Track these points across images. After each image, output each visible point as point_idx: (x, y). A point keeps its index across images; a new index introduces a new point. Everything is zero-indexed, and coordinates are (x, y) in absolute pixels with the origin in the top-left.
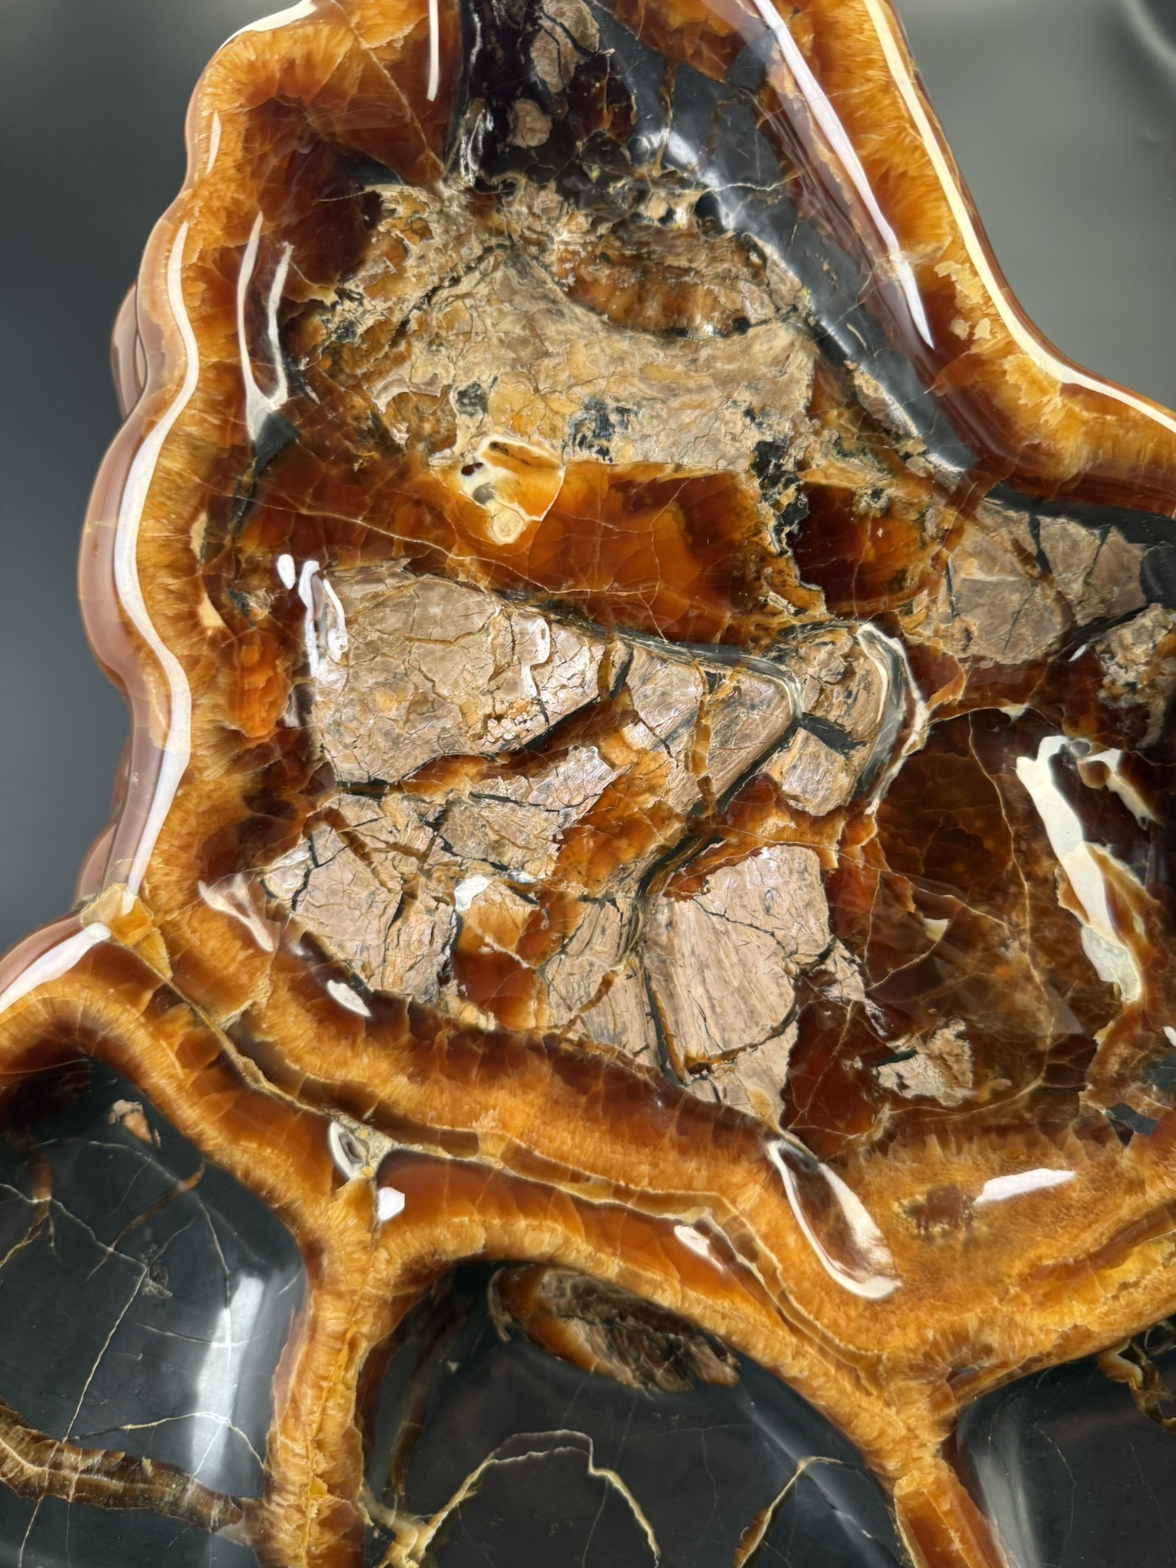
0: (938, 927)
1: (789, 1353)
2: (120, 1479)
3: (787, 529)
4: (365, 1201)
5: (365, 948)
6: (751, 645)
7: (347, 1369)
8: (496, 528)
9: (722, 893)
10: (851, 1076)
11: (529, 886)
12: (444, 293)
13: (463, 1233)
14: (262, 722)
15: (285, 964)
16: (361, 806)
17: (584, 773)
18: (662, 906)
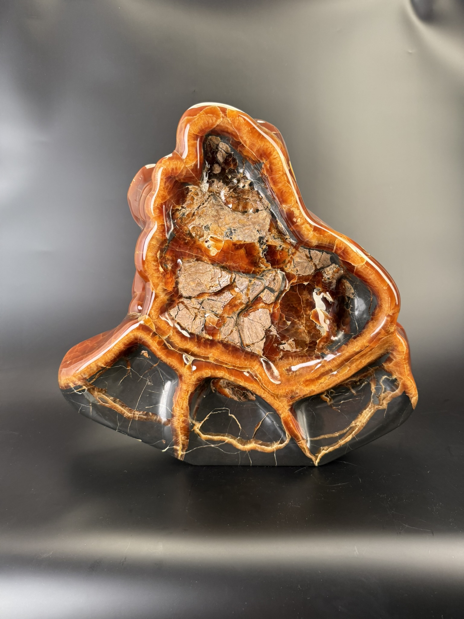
0: (289, 323)
1: (263, 393)
2: (146, 416)
3: (264, 253)
4: (190, 368)
5: (188, 325)
6: (257, 273)
7: (187, 396)
8: (212, 253)
9: (252, 316)
10: (275, 347)
11: (218, 314)
12: (201, 207)
13: (207, 373)
14: (171, 287)
15: (175, 328)
16: (188, 301)
17: (227, 296)
18: (242, 318)
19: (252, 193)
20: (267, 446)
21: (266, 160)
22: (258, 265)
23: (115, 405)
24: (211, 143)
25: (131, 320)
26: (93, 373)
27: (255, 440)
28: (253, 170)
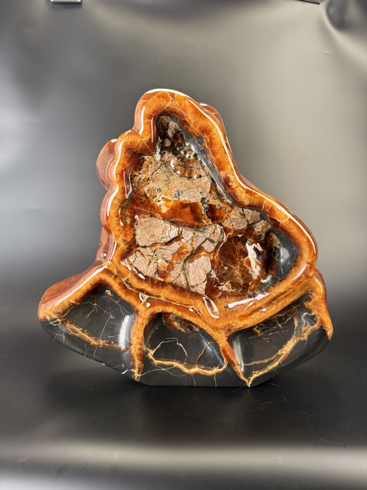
0: (226, 268)
1: (205, 326)
2: (109, 344)
3: (206, 211)
4: (145, 304)
5: (144, 269)
6: (200, 227)
7: (142, 328)
8: (163, 210)
9: (196, 262)
10: (215, 288)
11: (168, 261)
12: (155, 173)
13: (159, 309)
14: (129, 238)
15: (133, 272)
16: (143, 249)
17: (176, 246)
18: (188, 264)
19: (196, 163)
20: (208, 370)
21: (207, 136)
22: (200, 221)
23: (83, 335)
24: (163, 121)
25: (97, 265)
26: (65, 308)
27: (198, 365)
28: (197, 144)
